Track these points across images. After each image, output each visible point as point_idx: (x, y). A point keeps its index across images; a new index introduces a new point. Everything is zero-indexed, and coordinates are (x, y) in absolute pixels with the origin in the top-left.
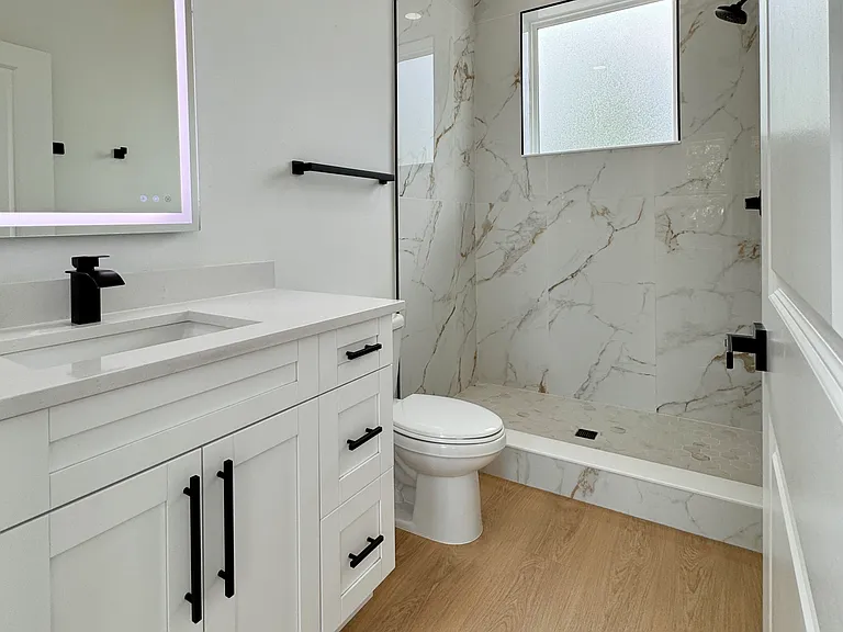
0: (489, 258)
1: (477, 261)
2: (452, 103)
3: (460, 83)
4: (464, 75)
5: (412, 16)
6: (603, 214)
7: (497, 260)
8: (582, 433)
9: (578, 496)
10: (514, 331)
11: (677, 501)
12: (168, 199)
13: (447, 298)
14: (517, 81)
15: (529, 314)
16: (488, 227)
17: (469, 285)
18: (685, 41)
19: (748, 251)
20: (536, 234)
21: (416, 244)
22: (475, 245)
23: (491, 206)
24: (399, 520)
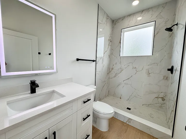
0: (112, 74)
1: (110, 75)
2: (107, 46)
3: (109, 43)
4: (110, 41)
5: (101, 30)
6: (135, 68)
7: (114, 75)
8: (128, 108)
9: (127, 123)
10: (116, 88)
11: (148, 128)
12: (51, 67)
13: (104, 81)
14: (120, 42)
15: (119, 85)
16: (112, 69)
17: (108, 79)
18: (156, 35)
19: (165, 78)
20: (121, 71)
21: (99, 72)
22: (110, 72)
23: (113, 65)
24: (93, 124)
